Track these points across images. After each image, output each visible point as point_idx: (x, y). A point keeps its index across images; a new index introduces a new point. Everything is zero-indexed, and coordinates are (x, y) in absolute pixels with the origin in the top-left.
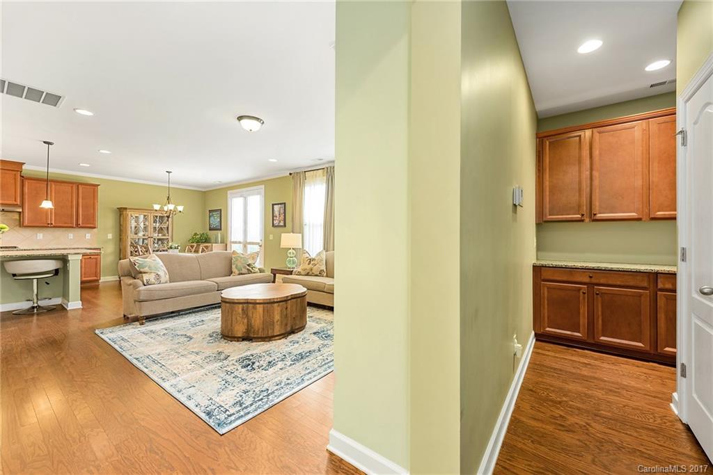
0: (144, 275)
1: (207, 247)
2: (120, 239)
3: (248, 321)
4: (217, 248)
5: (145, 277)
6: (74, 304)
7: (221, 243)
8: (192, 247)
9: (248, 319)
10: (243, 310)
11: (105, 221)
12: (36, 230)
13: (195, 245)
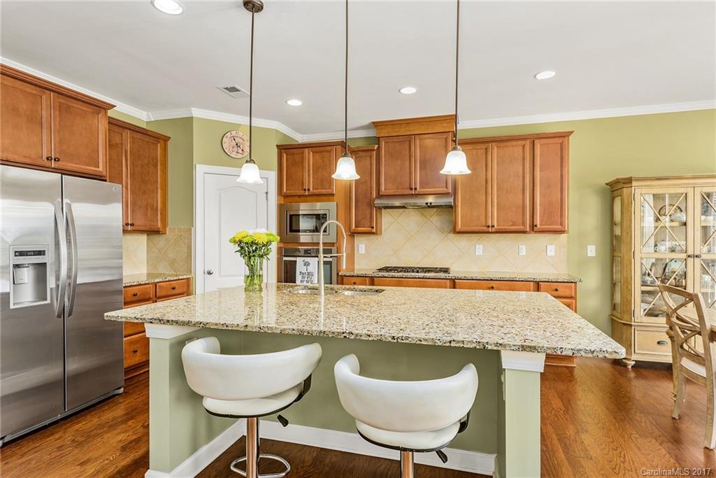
12: (474, 239)
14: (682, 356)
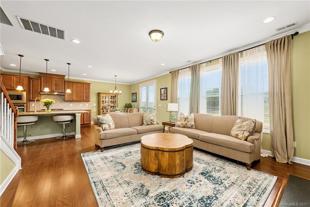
0: (103, 125)
1: (131, 110)
3: (158, 162)
4: (135, 110)
5: (104, 126)
6: (78, 136)
7: (137, 108)
8: (125, 110)
9: (158, 161)
10: (155, 154)
11: (93, 98)
12: (70, 102)
13: (126, 109)
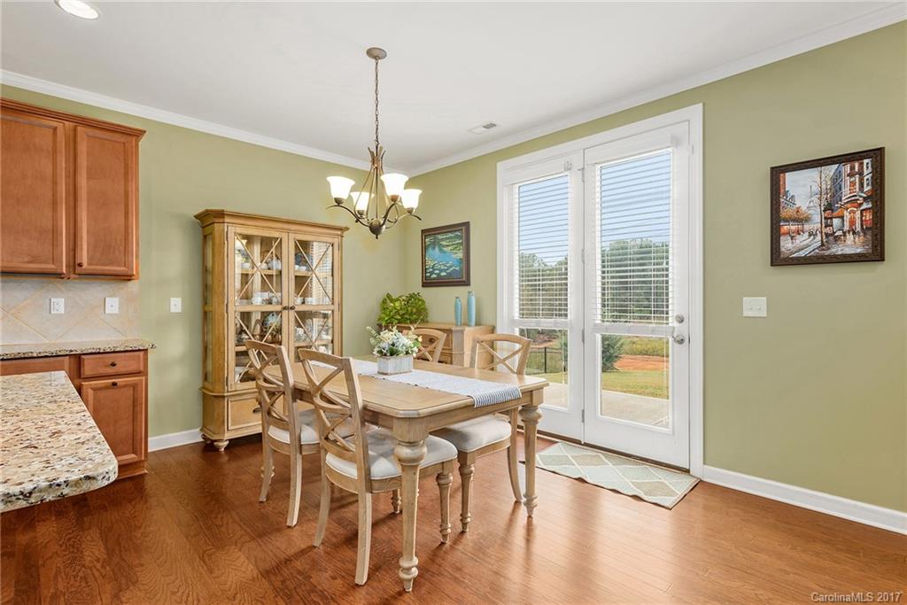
2: (205, 314)
7: (476, 325)
14: (269, 424)
